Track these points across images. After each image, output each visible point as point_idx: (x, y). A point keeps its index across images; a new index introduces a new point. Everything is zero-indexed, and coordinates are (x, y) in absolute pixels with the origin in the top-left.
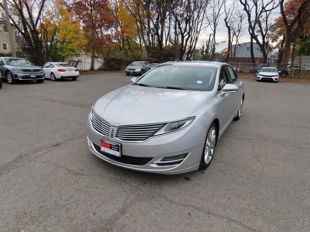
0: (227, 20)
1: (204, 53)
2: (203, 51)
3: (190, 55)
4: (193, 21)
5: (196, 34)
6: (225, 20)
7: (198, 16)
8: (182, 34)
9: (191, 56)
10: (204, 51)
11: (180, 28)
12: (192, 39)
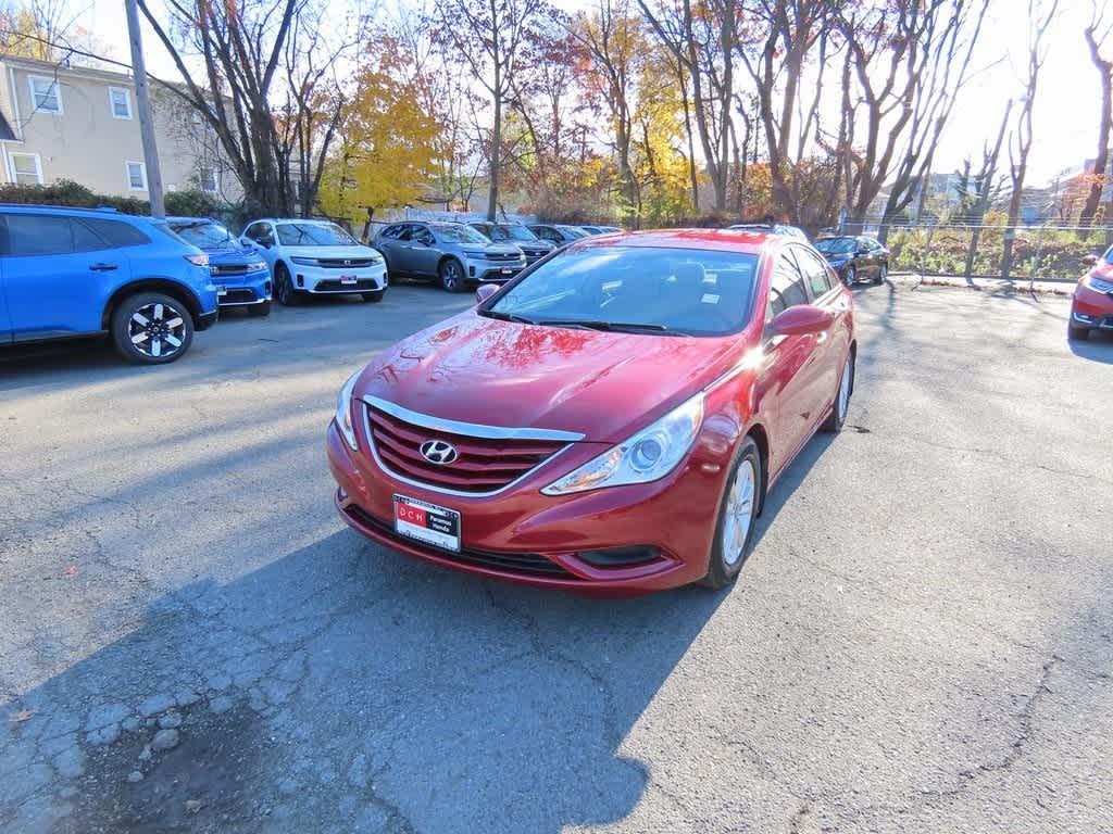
0: (1097, 36)
1: (971, 190)
2: (964, 182)
3: (903, 195)
4: (926, 47)
5: (938, 102)
6: (1089, 32)
7: (955, 22)
8: (874, 105)
9: (908, 199)
10: (971, 180)
11: (864, 80)
12: (917, 123)
